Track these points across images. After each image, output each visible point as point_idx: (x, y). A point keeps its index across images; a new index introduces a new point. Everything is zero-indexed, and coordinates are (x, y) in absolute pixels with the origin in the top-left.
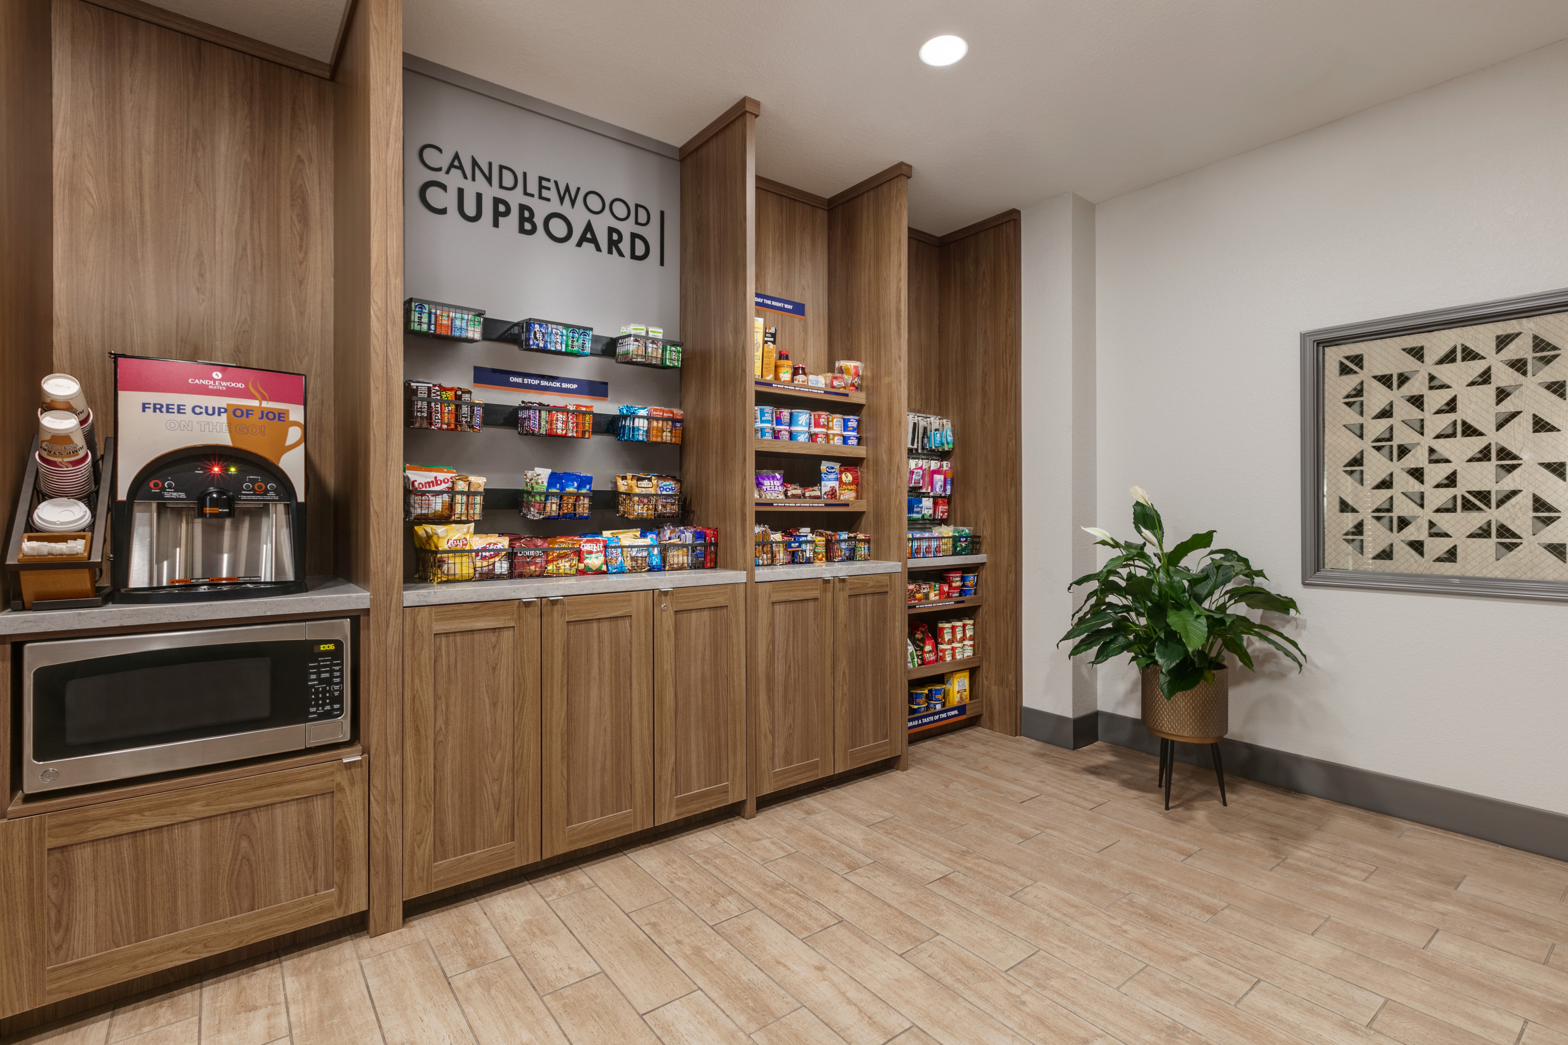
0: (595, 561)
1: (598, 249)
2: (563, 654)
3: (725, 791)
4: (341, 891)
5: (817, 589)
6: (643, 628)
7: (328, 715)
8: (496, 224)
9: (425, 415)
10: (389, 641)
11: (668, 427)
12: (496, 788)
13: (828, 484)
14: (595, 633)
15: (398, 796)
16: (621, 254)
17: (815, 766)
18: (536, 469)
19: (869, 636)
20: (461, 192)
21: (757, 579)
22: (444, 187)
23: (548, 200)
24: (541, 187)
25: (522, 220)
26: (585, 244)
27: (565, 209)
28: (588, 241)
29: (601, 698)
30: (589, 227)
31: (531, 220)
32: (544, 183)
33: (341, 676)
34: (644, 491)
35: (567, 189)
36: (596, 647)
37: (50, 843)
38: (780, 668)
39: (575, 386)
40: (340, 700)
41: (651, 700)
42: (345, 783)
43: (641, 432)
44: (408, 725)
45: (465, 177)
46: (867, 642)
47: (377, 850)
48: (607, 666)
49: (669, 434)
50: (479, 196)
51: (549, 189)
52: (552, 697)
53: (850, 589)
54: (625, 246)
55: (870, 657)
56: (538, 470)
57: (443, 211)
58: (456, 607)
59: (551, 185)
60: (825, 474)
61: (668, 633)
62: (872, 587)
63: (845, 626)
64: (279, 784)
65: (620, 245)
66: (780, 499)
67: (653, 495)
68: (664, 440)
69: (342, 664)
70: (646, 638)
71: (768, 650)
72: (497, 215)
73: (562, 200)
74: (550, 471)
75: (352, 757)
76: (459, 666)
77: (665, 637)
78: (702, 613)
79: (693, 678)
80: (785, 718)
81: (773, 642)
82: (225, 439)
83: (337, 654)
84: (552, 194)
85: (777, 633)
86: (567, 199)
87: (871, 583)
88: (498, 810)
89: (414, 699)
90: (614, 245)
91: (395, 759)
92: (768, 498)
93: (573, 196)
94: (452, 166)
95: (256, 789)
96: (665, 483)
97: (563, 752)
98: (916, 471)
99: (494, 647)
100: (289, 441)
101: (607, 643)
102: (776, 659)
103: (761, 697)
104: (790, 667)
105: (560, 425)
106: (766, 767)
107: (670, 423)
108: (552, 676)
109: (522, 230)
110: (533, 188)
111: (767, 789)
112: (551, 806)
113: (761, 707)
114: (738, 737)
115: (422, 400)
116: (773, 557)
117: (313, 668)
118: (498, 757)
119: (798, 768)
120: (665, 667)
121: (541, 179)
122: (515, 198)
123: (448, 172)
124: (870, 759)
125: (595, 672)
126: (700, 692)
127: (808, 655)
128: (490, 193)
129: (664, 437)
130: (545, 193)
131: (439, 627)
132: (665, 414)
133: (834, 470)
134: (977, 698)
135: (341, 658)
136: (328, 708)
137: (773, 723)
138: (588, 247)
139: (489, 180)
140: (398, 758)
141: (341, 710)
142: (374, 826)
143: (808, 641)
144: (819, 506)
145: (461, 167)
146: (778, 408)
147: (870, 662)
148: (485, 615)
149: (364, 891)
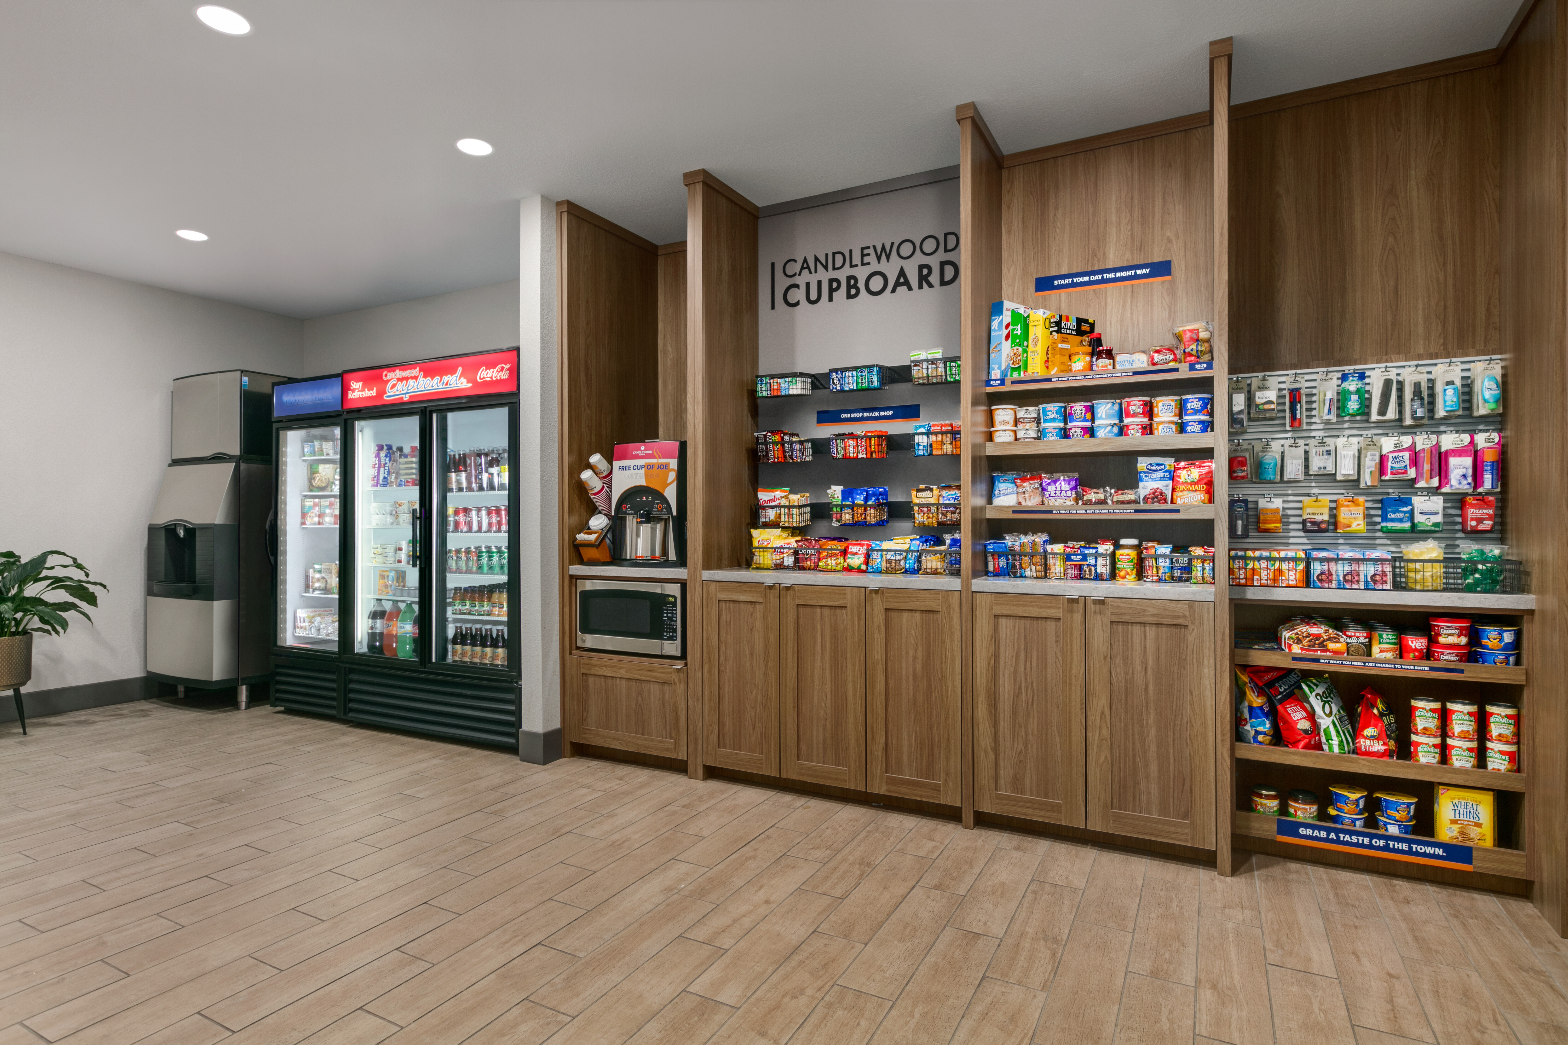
0: (856, 561)
1: (910, 288)
2: (794, 628)
3: (937, 788)
4: (675, 743)
5: (1059, 608)
6: (856, 618)
7: (671, 638)
8: (831, 299)
9: (765, 453)
10: (696, 600)
11: (948, 439)
12: (753, 714)
13: (1147, 486)
14: (819, 617)
15: (700, 698)
16: (930, 285)
17: (1056, 808)
18: (832, 487)
19: (1150, 678)
20: (808, 284)
21: (974, 588)
22: (797, 286)
23: (868, 264)
24: (863, 256)
25: (849, 287)
26: (899, 289)
27: (883, 266)
28: (902, 284)
29: (823, 669)
30: (902, 273)
31: (855, 286)
32: (866, 252)
33: (676, 617)
34: (924, 501)
35: (883, 248)
36: (819, 627)
37: (583, 671)
38: (1006, 686)
39: (891, 413)
40: (675, 631)
41: (864, 681)
42: (677, 680)
43: (921, 448)
44: (705, 655)
45: (811, 273)
46: (1146, 684)
47: (691, 727)
48: (828, 645)
49: (949, 446)
50: (819, 283)
51: (868, 255)
52: (786, 659)
53: (1112, 614)
54: (934, 278)
55: (1152, 704)
56: (834, 487)
57: (797, 304)
58: (729, 584)
59: (871, 251)
60: (1145, 472)
61: (879, 627)
62: (1153, 615)
63: (1105, 657)
64: (651, 671)
65: (929, 278)
66: (1068, 506)
67: (933, 505)
68: (945, 452)
69: (676, 610)
70: (859, 628)
71: (989, 664)
72: (832, 291)
73: (879, 259)
74: (842, 487)
75: (679, 665)
76: (732, 624)
77: (876, 630)
78: (914, 614)
79: (904, 672)
80: (1013, 741)
81: (996, 656)
82: (642, 482)
83: (674, 604)
84: (872, 258)
85: (1002, 648)
86: (884, 257)
87: (1152, 611)
88: (754, 729)
89: (708, 640)
90: (924, 279)
91: (699, 674)
92: (1051, 504)
93: (888, 252)
94: (802, 268)
95: (643, 670)
96: (950, 493)
97: (794, 703)
98: (1391, 455)
99: (752, 615)
100: (669, 481)
101: (827, 626)
102: (1001, 675)
103: (980, 709)
104: (1020, 688)
105: (851, 449)
106: (987, 784)
107: (949, 435)
108: (787, 643)
109: (849, 296)
110: (857, 260)
111: (987, 807)
112: (786, 740)
113: (981, 720)
114: (952, 741)
115: (762, 443)
116: (1046, 568)
117: (665, 610)
118: (754, 692)
119: (1030, 801)
120: (876, 657)
121: (863, 249)
122: (842, 275)
123: (800, 274)
124: (1151, 834)
125: (818, 647)
126: (911, 687)
127: (1046, 680)
128: (825, 276)
129: (945, 450)
130: (866, 259)
131: (721, 596)
132: (943, 428)
133: (1162, 467)
134: (1523, 850)
135: (676, 607)
136: (671, 634)
137: (996, 741)
138: (902, 289)
139: (826, 267)
140: (700, 674)
141: (676, 637)
142: (690, 712)
143: (1046, 664)
144: (1127, 513)
145: (808, 267)
146: (1069, 402)
147: (1152, 711)
148: (745, 592)
149: (685, 748)
